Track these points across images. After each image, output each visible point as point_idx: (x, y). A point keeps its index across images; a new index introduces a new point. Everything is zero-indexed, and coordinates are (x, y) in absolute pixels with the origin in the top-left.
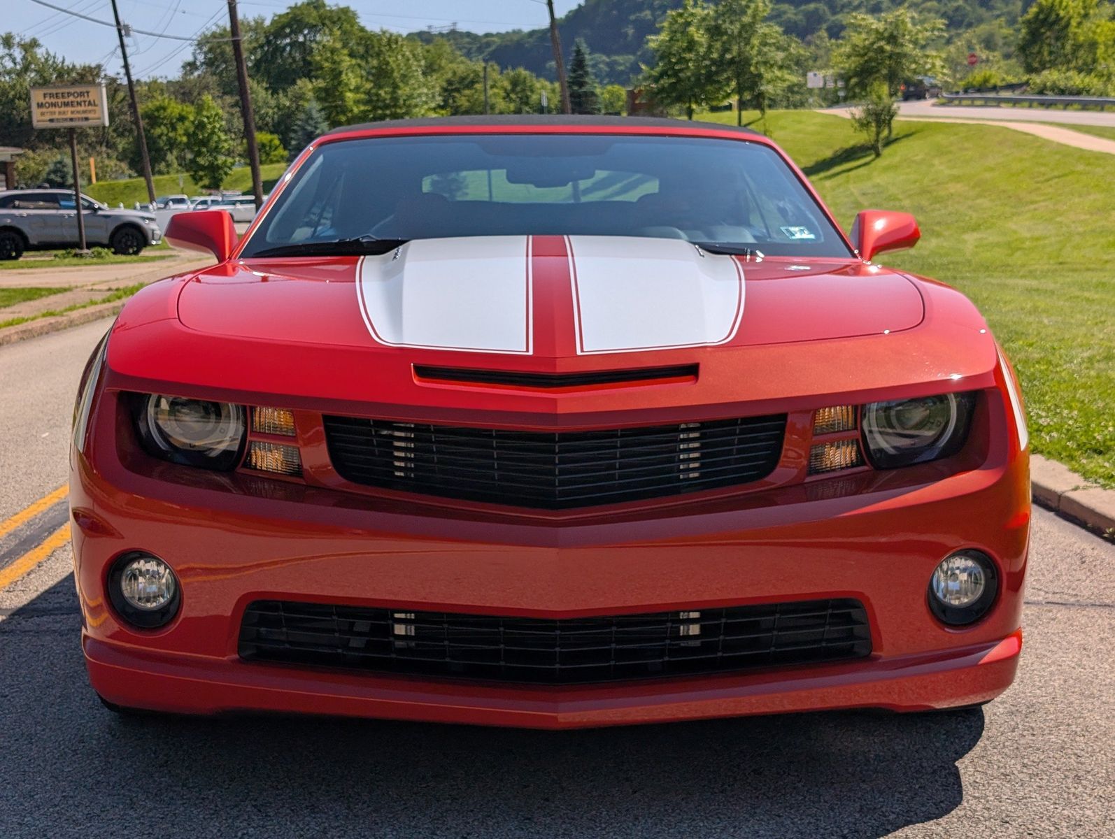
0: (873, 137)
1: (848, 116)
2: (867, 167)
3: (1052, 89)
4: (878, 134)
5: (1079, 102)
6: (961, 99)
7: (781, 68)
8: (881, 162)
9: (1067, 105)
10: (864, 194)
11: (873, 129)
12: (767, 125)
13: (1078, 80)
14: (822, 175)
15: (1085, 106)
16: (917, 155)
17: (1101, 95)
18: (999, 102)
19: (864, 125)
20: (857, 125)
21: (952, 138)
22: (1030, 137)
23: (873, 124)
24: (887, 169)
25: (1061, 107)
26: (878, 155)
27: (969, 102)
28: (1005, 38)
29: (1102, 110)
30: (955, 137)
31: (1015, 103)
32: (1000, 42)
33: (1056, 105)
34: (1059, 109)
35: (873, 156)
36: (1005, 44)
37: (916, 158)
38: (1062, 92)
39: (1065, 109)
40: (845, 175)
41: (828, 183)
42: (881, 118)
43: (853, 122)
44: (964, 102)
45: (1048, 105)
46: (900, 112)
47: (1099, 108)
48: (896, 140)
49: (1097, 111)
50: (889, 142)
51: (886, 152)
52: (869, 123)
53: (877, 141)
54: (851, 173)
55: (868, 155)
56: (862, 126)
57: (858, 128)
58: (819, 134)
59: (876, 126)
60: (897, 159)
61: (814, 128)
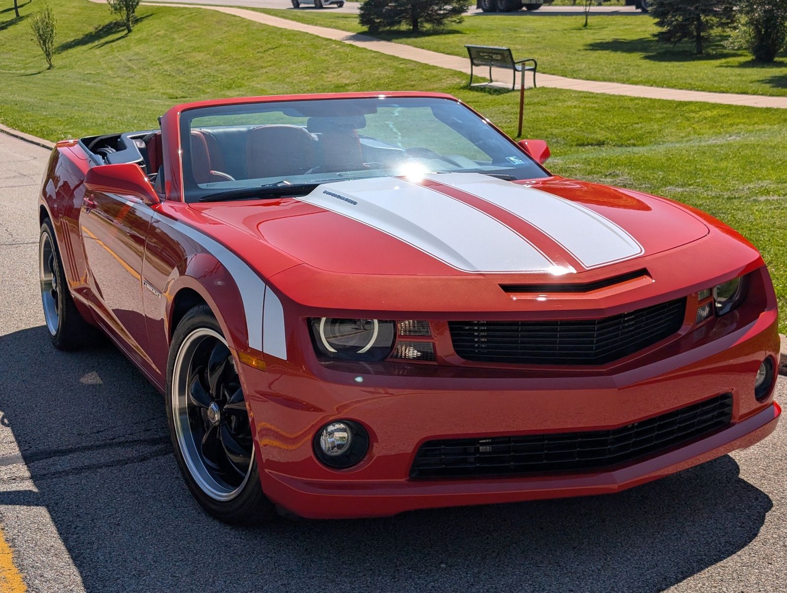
0: (125, 17)
2: (123, 39)
4: (128, 15)
8: (132, 36)
10: (130, 60)
11: (124, 12)
12: (50, 9)
14: (90, 45)
16: (159, 31)
20: (112, 9)
21: (181, 19)
22: (237, 18)
23: (125, 9)
24: (140, 41)
26: (130, 31)
30: (183, 18)
35: (126, 32)
37: (159, 33)
40: (109, 45)
41: (97, 52)
42: (129, 4)
43: (110, 6)
48: (141, 19)
50: (137, 21)
51: (135, 28)
52: (121, 7)
53: (128, 20)
54: (113, 44)
55: (123, 30)
56: (116, 9)
57: (114, 11)
58: (80, 15)
59: (127, 9)
60: (145, 34)
61: (74, 10)
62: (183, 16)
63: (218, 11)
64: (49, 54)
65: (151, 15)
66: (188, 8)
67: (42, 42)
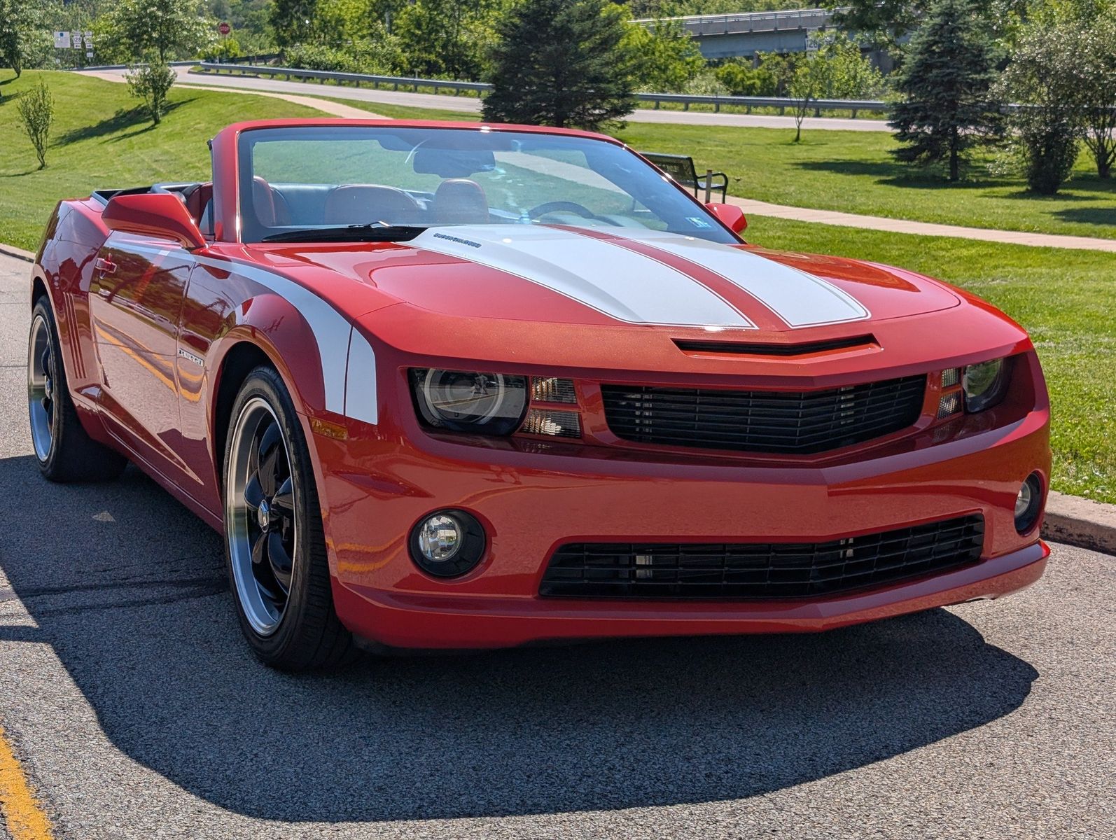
0: (151, 101)
1: (125, 81)
2: (148, 132)
3: (310, 64)
4: (155, 100)
5: (335, 77)
6: (218, 68)
7: (39, 27)
8: (162, 129)
9: (323, 80)
10: (156, 161)
11: (151, 95)
12: (45, 86)
13: (331, 56)
15: (340, 82)
16: (199, 123)
17: (355, 72)
18: (257, 73)
19: (141, 91)
20: (134, 91)
21: (230, 108)
22: (310, 110)
23: (151, 90)
24: (170, 136)
25: (319, 81)
26: (157, 122)
27: (227, 72)
28: (232, 7)
29: (358, 86)
30: (234, 106)
31: (272, 74)
32: (230, 11)
33: (313, 78)
34: (316, 83)
35: (152, 122)
36: (234, 13)
37: (199, 126)
38: (317, 65)
39: (322, 83)
40: (127, 140)
41: (110, 148)
42: (158, 84)
43: (131, 86)
44: (221, 72)
45: (306, 78)
46: (178, 80)
47: (355, 83)
48: (172, 107)
49: (353, 86)
50: (170, 108)
51: (164, 119)
52: (146, 88)
53: (156, 106)
54: (133, 138)
55: (148, 120)
56: (139, 91)
57: (136, 93)
58: (87, 97)
59: (154, 91)
60: (179, 127)
61: (80, 91)
62: (233, 104)
63: (283, 100)
64: (42, 148)
65: (191, 100)
66: (241, 94)
67: (32, 132)
